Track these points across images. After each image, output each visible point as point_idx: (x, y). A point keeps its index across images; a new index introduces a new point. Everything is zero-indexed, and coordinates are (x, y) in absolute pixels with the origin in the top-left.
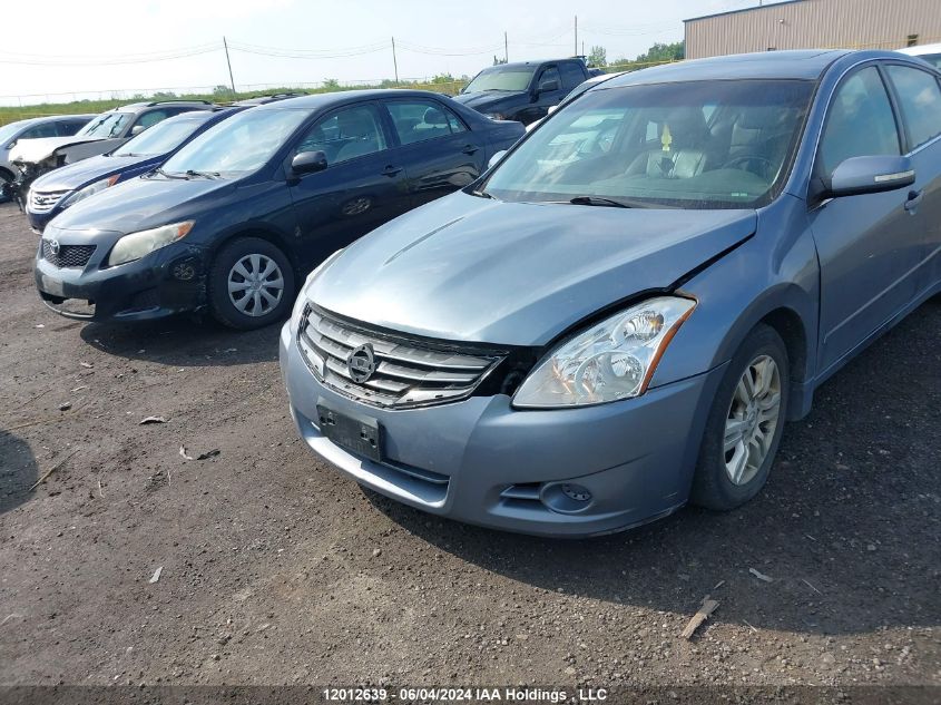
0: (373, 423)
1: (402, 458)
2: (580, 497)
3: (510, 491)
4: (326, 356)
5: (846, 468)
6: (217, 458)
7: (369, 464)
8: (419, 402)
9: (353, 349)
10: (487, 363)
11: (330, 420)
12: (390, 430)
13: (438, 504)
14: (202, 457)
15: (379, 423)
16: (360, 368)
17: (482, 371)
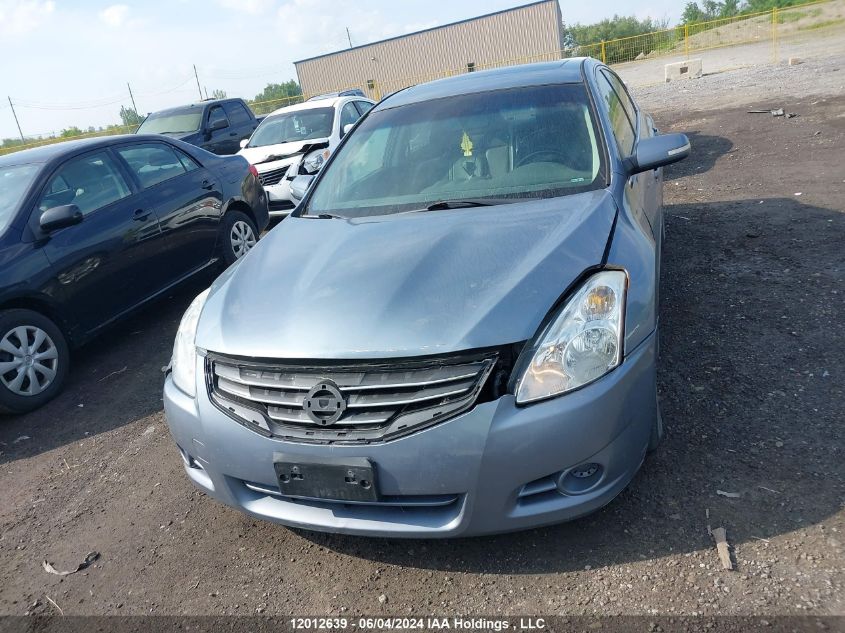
0: (365, 463)
1: (404, 490)
2: (585, 474)
3: (526, 489)
4: (262, 407)
5: (702, 388)
6: (101, 562)
7: (343, 509)
8: (414, 427)
9: (307, 391)
10: (479, 368)
11: (295, 475)
12: (384, 465)
13: (452, 524)
14: (82, 567)
15: (370, 461)
16: (325, 409)
17: (476, 379)
